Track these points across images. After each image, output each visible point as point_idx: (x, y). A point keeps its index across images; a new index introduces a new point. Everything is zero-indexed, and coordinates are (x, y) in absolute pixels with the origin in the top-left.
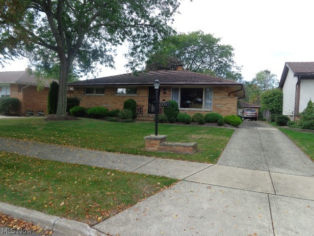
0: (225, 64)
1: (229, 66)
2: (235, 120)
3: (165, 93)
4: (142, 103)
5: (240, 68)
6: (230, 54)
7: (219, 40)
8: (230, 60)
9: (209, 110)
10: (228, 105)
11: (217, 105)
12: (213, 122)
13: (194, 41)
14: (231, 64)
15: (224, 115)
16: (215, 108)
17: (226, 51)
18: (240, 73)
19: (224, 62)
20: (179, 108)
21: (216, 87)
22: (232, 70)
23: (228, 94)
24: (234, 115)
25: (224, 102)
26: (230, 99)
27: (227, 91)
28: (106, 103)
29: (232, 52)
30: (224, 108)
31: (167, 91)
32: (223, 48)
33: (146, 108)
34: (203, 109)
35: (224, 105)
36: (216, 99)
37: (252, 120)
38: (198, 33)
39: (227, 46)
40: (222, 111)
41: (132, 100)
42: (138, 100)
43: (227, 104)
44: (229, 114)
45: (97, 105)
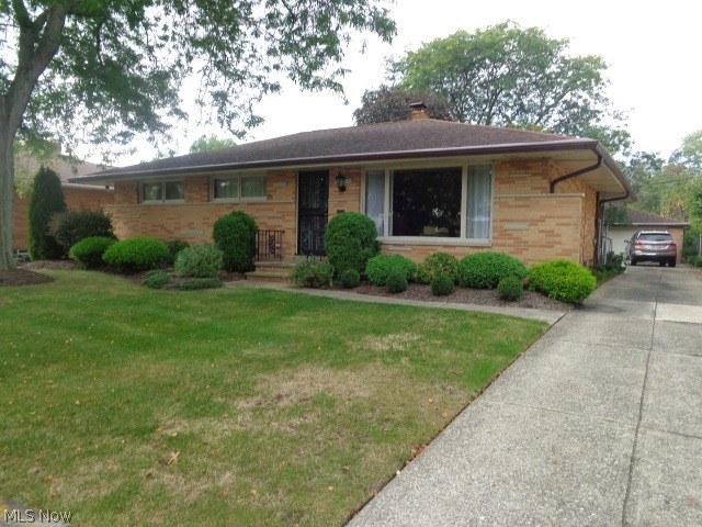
0: (585, 110)
1: (594, 114)
2: (569, 279)
3: (342, 189)
4: (280, 222)
5: (625, 114)
6: (598, 80)
7: (566, 42)
8: (597, 95)
9: (483, 241)
10: (550, 225)
11: (507, 226)
12: (486, 288)
13: (490, 46)
14: (599, 107)
15: (533, 259)
16: (503, 234)
17: (586, 73)
18: (622, 128)
19: (580, 103)
20: (386, 237)
21: (504, 162)
22: (602, 124)
23: (546, 184)
24: (566, 259)
25: (535, 214)
26: (554, 202)
27: (545, 175)
28: (190, 226)
29: (603, 74)
30: (532, 235)
31: (348, 182)
32: (577, 65)
33: (291, 238)
34: (462, 239)
35: (534, 222)
36: (504, 205)
37: (662, 265)
38: (502, 27)
39: (589, 59)
40: (527, 245)
41: (240, 214)
42: (270, 214)
43: (542, 219)
44: (550, 256)
45: (170, 232)
